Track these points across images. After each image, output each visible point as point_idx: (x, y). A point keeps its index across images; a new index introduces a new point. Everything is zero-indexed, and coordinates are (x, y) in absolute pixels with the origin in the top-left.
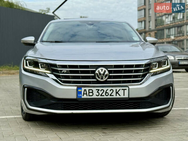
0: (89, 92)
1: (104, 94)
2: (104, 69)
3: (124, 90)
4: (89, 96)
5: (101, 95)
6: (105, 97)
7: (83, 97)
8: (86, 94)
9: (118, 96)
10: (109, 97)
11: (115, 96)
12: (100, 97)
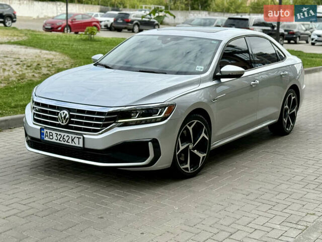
0: (50, 135)
1: (61, 139)
2: (66, 112)
3: (79, 138)
4: (50, 139)
5: (59, 140)
6: (63, 142)
7: (45, 139)
8: (47, 136)
9: (73, 144)
10: (66, 143)
11: (70, 144)
12: (58, 141)
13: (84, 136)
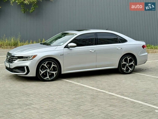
13: (10, 64)
